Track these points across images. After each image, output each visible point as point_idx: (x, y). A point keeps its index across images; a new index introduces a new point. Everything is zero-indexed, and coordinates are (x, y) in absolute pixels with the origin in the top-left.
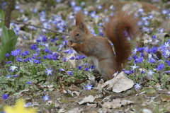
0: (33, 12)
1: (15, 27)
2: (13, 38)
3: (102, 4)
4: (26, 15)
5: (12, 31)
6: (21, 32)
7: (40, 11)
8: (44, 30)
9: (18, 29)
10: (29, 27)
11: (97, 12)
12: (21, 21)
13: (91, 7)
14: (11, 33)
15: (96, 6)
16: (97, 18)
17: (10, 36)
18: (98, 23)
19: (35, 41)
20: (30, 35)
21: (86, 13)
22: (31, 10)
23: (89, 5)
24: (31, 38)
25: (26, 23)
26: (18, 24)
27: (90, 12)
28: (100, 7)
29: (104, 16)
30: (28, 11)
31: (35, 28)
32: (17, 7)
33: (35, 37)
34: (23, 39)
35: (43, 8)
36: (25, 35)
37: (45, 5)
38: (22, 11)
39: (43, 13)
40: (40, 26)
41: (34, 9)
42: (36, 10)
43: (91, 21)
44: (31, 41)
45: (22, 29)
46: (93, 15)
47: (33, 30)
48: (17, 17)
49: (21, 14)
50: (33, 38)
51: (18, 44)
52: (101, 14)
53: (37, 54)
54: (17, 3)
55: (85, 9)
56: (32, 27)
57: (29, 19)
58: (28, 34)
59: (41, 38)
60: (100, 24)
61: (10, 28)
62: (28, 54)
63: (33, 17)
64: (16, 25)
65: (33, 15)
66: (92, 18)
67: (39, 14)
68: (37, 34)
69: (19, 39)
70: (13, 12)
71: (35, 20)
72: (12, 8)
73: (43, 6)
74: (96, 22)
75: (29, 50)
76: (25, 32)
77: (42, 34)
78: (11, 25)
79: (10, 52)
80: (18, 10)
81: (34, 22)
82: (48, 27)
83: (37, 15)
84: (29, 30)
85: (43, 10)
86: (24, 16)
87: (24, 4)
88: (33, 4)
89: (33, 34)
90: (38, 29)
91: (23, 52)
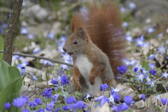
0: (48, 38)
1: (20, 62)
2: (17, 78)
3: (155, 25)
4: (37, 43)
5: (15, 68)
6: (29, 69)
7: (58, 37)
8: (65, 67)
9: (24, 65)
10: (42, 61)
11: (146, 38)
12: (30, 53)
13: (137, 30)
14: (13, 71)
15: (145, 28)
16: (145, 47)
17: (12, 76)
18: (148, 55)
19: (50, 84)
20: (44, 74)
21: (129, 39)
22: (45, 34)
23: (135, 26)
24: (44, 78)
25: (37, 55)
26: (25, 57)
27: (136, 37)
28: (151, 30)
29: (156, 44)
30: (40, 36)
31: (50, 63)
32: (24, 31)
34: (33, 79)
35: (64, 32)
36: (35, 74)
37: (67, 28)
38: (31, 37)
39: (63, 39)
40: (57, 60)
41: (49, 33)
42: (52, 36)
43: (137, 51)
44: (44, 83)
45: (31, 64)
46: (140, 42)
47: (47, 65)
48: (24, 46)
49: (30, 41)
50: (48, 79)
51: (24, 87)
52: (152, 41)
53: (52, 104)
54: (24, 24)
55: (128, 33)
56: (46, 62)
57: (42, 49)
58: (39, 72)
59: (59, 79)
60: (151, 56)
62: (39, 104)
63: (49, 46)
64: (22, 59)
65: (47, 42)
66: (139, 46)
67: (57, 41)
68: (54, 72)
70: (18, 38)
71: (51, 50)
73: (63, 29)
74: (145, 53)
75: (41, 98)
76: (35, 70)
77: (61, 71)
78: (14, 58)
79: (11, 101)
80: (25, 35)
81: (49, 53)
82: (70, 61)
83: (54, 42)
84: (41, 67)
85: (64, 35)
86: (33, 44)
87: (35, 26)
88: (49, 26)
89: (48, 72)
90: (57, 64)
91: (32, 100)
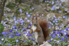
0: (11, 17)
1: (3, 23)
2: (3, 27)
3: (39, 13)
4: (8, 18)
5: (2, 24)
7: (14, 16)
8: (15, 24)
9: (5, 23)
17: (1, 26)
19: (11, 28)
20: (10, 26)
22: (10, 16)
25: (8, 21)
26: (5, 21)
28: (38, 15)
29: (39, 19)
31: (11, 23)
32: (4, 15)
33: (12, 27)
34: (7, 27)
35: (15, 15)
36: (7, 26)
37: (16, 14)
38: (6, 16)
39: (15, 17)
40: (14, 22)
41: (11, 15)
42: (12, 16)
44: (10, 28)
47: (11, 24)
48: (4, 19)
49: (6, 18)
50: (11, 27)
51: (5, 29)
53: (12, 34)
54: (4, 13)
55: (32, 16)
56: (10, 23)
57: (9, 19)
59: (14, 27)
61: (2, 23)
62: (8, 34)
63: (11, 19)
67: (13, 18)
68: (12, 26)
69: (5, 28)
70: (3, 17)
71: (11, 20)
72: (2, 15)
73: (15, 14)
75: (9, 32)
77: (14, 25)
78: (2, 22)
79: (1, 33)
80: (5, 16)
81: (11, 21)
82: (17, 23)
83: (12, 18)
85: (15, 16)
86: (7, 18)
87: (7, 13)
88: (11, 13)
90: (13, 24)
91: (7, 33)
